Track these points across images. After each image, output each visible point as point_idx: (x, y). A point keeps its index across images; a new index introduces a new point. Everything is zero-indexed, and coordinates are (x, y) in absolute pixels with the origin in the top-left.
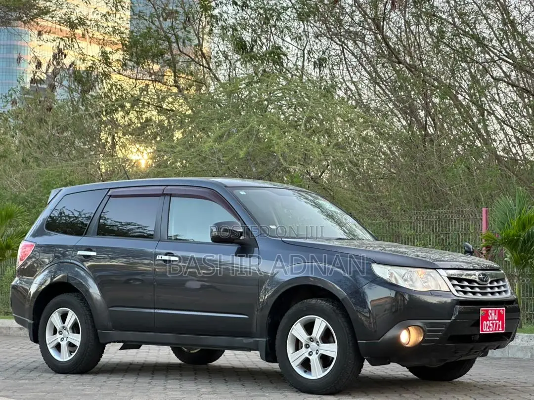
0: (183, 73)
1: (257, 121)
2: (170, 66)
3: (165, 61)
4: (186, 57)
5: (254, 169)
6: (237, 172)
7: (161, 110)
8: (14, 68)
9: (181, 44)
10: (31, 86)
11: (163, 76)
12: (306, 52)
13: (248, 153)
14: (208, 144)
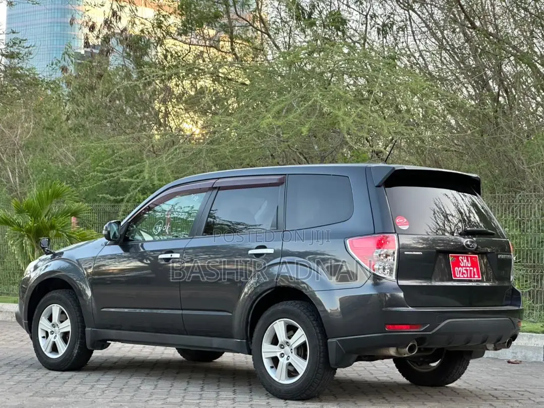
0: (239, 39)
1: (321, 95)
2: (226, 32)
3: (221, 26)
4: (244, 21)
5: (316, 147)
6: (297, 150)
7: (216, 78)
8: (69, 32)
9: (238, 7)
10: (85, 52)
11: (219, 41)
12: (369, 17)
13: (310, 130)
14: (267, 121)
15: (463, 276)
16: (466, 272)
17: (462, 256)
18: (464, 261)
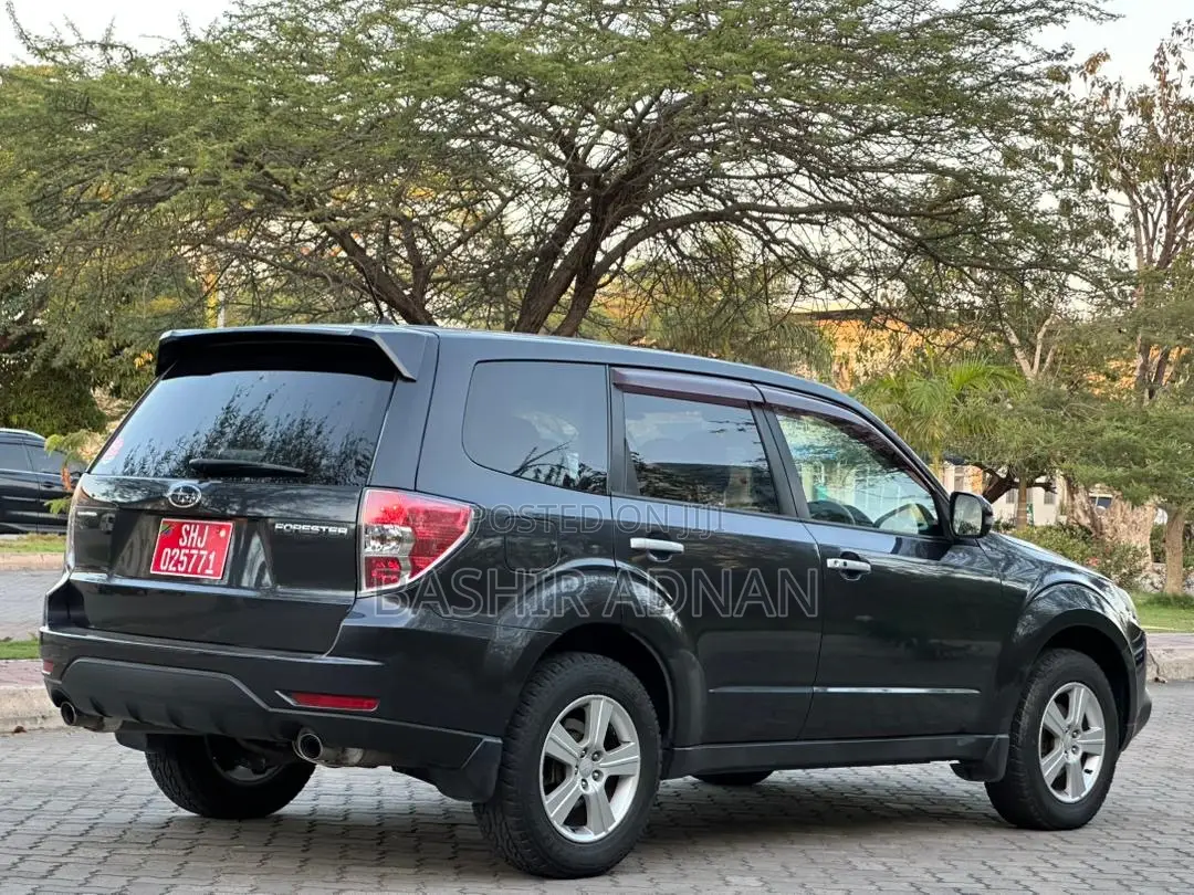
15: (174, 569)
16: (185, 559)
17: (190, 524)
18: (192, 534)
